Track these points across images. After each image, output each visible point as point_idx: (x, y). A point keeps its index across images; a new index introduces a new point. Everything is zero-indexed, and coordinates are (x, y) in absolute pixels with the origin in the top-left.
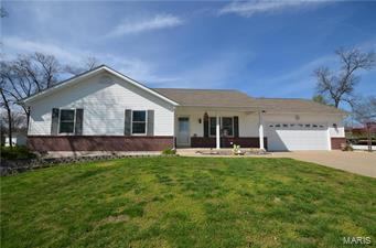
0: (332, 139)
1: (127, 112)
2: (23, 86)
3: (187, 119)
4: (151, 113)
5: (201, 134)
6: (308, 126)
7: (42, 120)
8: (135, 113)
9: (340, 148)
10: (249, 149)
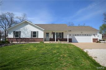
0: (93, 39)
1: (32, 32)
2: (4, 22)
3: (49, 33)
4: (38, 32)
5: (52, 37)
6: (85, 35)
7: (11, 34)
8: (33, 32)
9: (95, 42)
10: (63, 42)
